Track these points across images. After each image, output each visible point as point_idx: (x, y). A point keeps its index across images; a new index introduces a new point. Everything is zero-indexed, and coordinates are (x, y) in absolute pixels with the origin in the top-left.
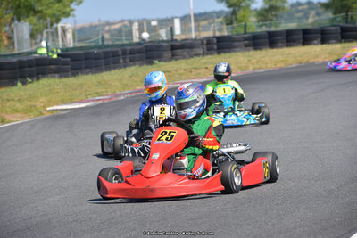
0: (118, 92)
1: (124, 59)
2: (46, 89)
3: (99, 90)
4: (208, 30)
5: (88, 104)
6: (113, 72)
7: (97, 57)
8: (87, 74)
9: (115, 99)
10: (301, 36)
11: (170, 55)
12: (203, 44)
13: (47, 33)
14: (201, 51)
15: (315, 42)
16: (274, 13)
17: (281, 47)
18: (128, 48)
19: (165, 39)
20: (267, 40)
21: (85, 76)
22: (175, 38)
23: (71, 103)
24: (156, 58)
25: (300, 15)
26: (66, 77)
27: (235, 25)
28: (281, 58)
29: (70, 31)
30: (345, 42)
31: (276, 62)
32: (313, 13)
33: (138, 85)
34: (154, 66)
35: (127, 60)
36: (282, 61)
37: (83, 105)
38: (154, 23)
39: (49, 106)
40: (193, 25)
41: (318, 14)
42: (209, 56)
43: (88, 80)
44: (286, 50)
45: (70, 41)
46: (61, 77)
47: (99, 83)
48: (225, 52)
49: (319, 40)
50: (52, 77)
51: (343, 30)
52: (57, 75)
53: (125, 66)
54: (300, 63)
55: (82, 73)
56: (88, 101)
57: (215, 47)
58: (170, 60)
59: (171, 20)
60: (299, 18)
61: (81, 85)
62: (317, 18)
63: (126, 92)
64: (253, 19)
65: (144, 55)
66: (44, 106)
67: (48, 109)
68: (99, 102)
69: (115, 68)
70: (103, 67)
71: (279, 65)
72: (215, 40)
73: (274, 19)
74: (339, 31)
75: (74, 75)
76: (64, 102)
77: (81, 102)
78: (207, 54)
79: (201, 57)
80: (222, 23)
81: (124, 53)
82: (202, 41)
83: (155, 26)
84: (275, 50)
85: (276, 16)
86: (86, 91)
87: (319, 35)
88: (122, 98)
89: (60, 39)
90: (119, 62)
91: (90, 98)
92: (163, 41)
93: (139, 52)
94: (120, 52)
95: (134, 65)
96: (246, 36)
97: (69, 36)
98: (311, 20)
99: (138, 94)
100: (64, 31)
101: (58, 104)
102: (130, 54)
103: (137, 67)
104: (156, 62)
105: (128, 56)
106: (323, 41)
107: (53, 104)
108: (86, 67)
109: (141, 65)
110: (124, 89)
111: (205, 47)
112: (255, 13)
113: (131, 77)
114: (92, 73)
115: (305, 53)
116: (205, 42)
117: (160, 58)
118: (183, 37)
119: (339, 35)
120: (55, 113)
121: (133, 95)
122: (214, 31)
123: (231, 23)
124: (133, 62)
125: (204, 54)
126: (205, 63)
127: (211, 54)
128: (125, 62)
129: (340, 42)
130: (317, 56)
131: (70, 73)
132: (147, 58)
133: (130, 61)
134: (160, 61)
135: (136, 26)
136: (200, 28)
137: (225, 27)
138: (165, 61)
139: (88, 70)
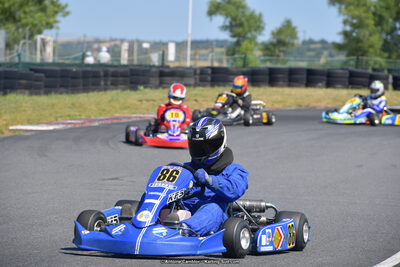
0: (93, 117)
1: (106, 81)
2: (13, 105)
3: (72, 113)
4: (206, 60)
5: (57, 127)
6: (91, 94)
7: (75, 76)
8: (61, 93)
9: (88, 124)
10: (304, 76)
11: (157, 82)
12: (195, 74)
13: (24, 44)
14: (192, 81)
15: (320, 84)
16: (281, 49)
17: (282, 86)
18: (111, 69)
19: (157, 64)
20: (267, 77)
21: (59, 96)
22: (166, 64)
23: (38, 124)
24: (141, 85)
25: (312, 54)
26: (36, 94)
27: (236, 56)
28: (280, 98)
29: (51, 43)
30: (352, 88)
31: (274, 102)
32: (326, 53)
33: (116, 112)
34: (138, 92)
35: (109, 83)
36: (281, 102)
37: (51, 128)
38: (146, 45)
39: (12, 125)
40: (189, 52)
41: (331, 55)
42: (201, 88)
43: (61, 101)
44: (287, 90)
45: (49, 56)
46: (31, 94)
47: (73, 104)
48: (219, 85)
49: (324, 82)
50: (21, 93)
51: (352, 74)
52: (27, 92)
53: (105, 90)
54: (300, 106)
55: (56, 92)
56: (58, 124)
57: (209, 78)
58: (157, 87)
59: (165, 45)
60: (310, 57)
61: (53, 105)
62: (329, 59)
63: (102, 118)
64: (258, 53)
65: (127, 79)
66: (7, 125)
67: (11, 128)
68: (69, 126)
69: (93, 90)
70: (81, 87)
71: (277, 106)
72: (209, 71)
73: (281, 54)
74: (347, 75)
75: (46, 93)
76: (30, 122)
77: (50, 124)
78: (199, 85)
79: (192, 88)
80: (222, 53)
81: (106, 75)
82: (195, 70)
83: (146, 49)
84: (274, 89)
85: (283, 51)
86: (57, 112)
87: (325, 78)
88: (96, 124)
89: (38, 53)
90: (98, 85)
91: (60, 120)
92: (154, 66)
93: (124, 75)
94: (102, 74)
95: (116, 89)
96: (245, 69)
97: (49, 49)
98: (323, 61)
99: (115, 121)
100: (44, 43)
101: (22, 124)
102: (113, 76)
103: (119, 91)
104: (141, 88)
105: (110, 78)
106: (329, 84)
107: (18, 123)
108: (61, 86)
109: (124, 90)
110: (101, 114)
111: (198, 77)
112: (261, 47)
113: (110, 101)
114: (67, 93)
115: (307, 96)
116: (198, 72)
117: (146, 84)
118: (177, 64)
119: (347, 80)
120: (17, 133)
121: (109, 122)
122: (212, 61)
123: (233, 54)
124: (115, 85)
125: (195, 85)
126: (196, 95)
127: (204, 86)
128: (106, 84)
129: (347, 87)
130: (319, 100)
131: (42, 91)
132: (132, 83)
133: (112, 84)
134: (145, 87)
135: (125, 46)
136: (197, 57)
137: (225, 57)
138: (151, 88)
139: (62, 89)
